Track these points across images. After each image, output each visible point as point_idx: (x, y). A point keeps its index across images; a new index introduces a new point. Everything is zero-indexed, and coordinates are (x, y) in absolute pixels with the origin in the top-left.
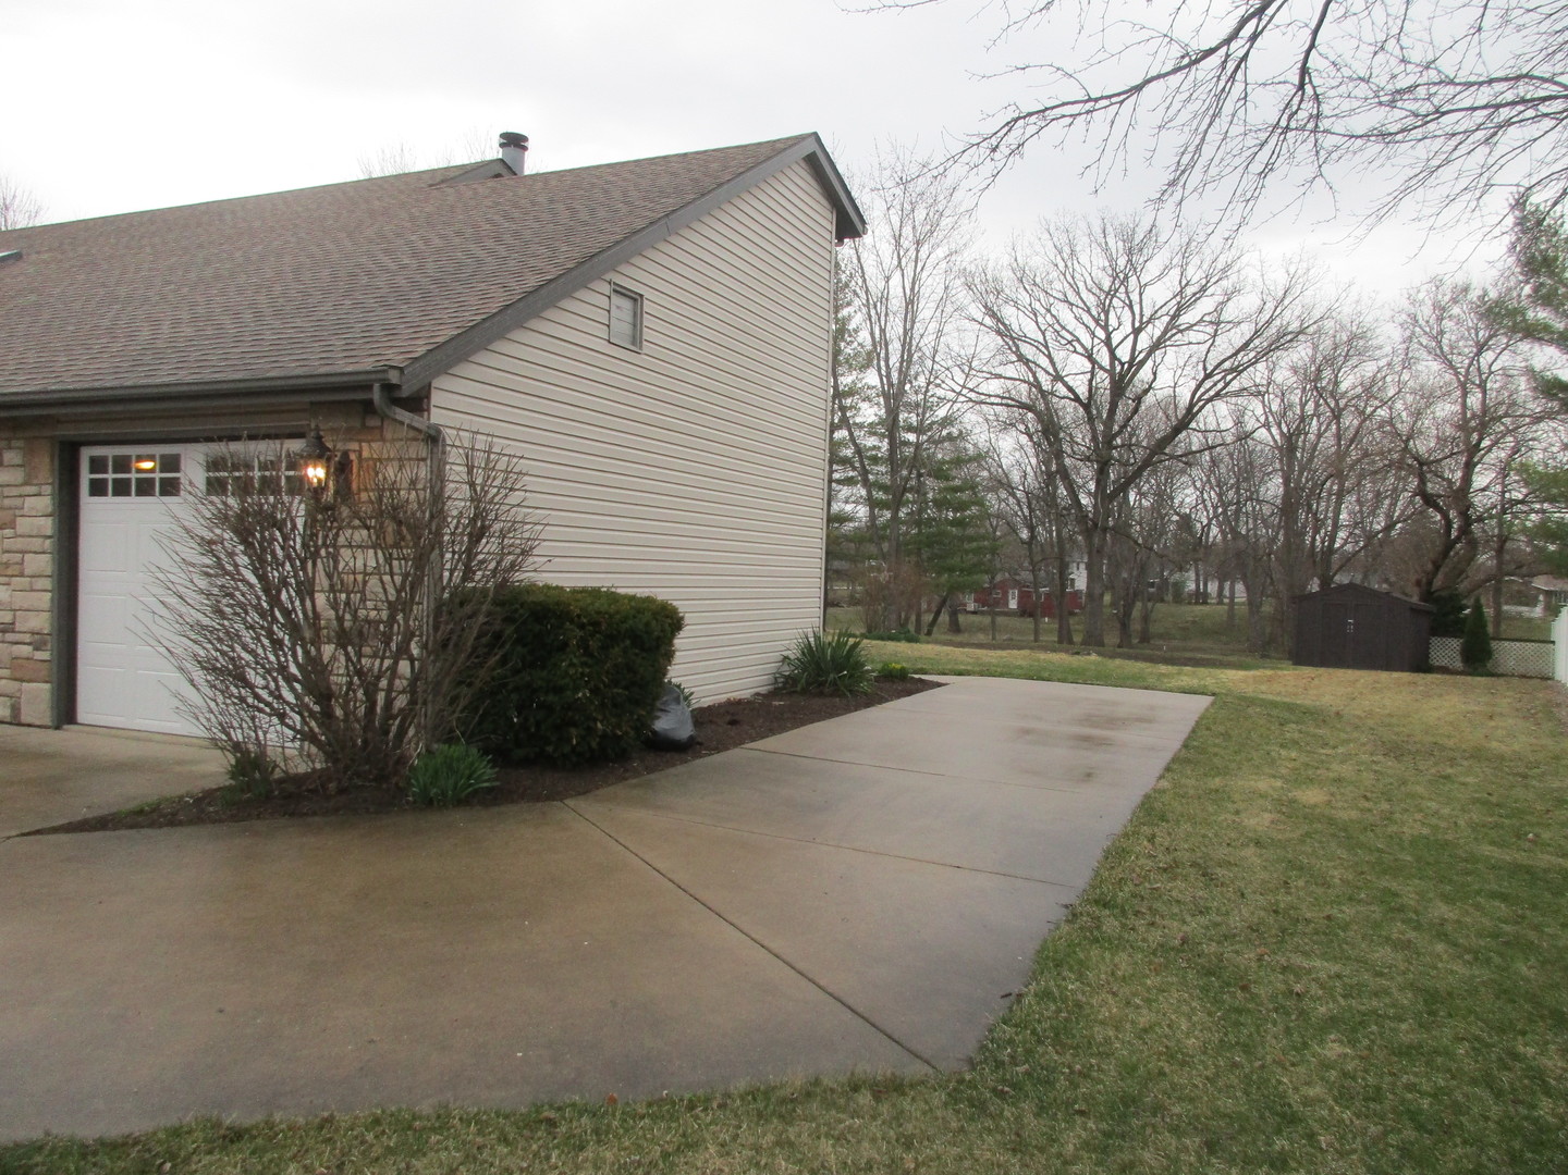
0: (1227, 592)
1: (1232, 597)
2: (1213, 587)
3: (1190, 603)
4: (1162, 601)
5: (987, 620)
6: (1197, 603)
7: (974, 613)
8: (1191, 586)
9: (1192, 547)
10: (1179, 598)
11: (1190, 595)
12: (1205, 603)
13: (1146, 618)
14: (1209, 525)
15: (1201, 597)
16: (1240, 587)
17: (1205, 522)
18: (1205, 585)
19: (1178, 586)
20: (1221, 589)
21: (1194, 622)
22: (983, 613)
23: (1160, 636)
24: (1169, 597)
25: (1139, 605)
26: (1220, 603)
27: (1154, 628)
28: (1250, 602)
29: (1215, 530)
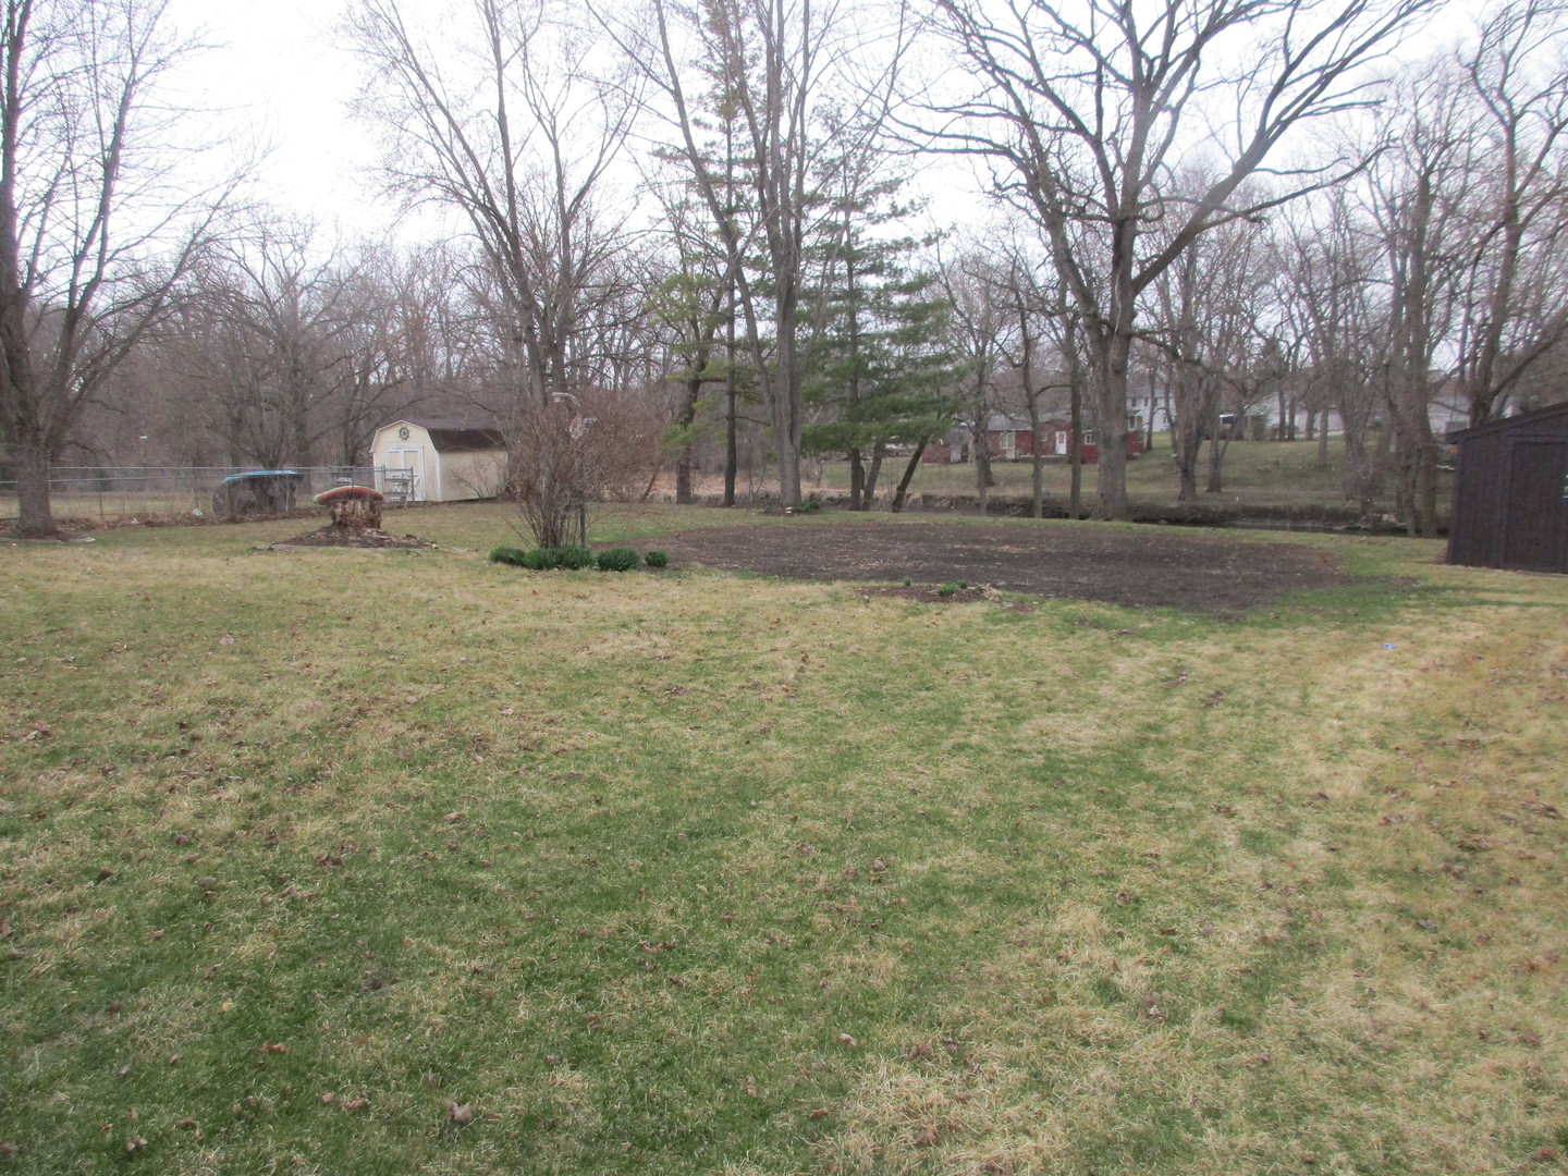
0: (1317, 425)
1: (1325, 429)
2: (1301, 420)
3: (1273, 440)
4: (1240, 437)
5: (1028, 469)
6: (1281, 440)
7: (1015, 461)
8: (1275, 420)
9: (1275, 371)
10: (1259, 434)
11: (1274, 430)
12: (1291, 438)
13: (1216, 461)
14: (1297, 344)
15: (1286, 432)
16: (1334, 420)
17: (1292, 341)
18: (1292, 418)
19: (1259, 421)
20: (1311, 422)
21: (1277, 463)
22: (1025, 461)
23: (1235, 482)
24: (1248, 434)
25: (1206, 445)
26: (1310, 438)
27: (1225, 472)
28: (1349, 438)
29: (1304, 351)
